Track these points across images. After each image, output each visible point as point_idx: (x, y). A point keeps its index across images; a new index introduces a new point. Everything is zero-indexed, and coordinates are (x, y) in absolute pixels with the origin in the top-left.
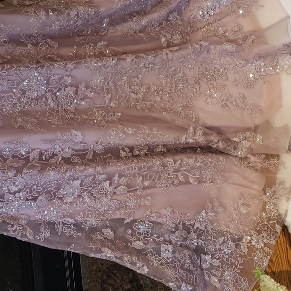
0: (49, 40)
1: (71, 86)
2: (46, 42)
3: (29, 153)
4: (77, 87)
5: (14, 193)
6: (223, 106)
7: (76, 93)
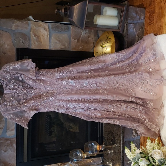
0: (91, 71)
1: (95, 83)
2: (91, 72)
3: (82, 99)
4: (97, 84)
5: (78, 107)
6: (144, 92)
7: (96, 85)
